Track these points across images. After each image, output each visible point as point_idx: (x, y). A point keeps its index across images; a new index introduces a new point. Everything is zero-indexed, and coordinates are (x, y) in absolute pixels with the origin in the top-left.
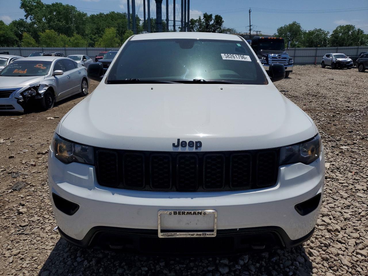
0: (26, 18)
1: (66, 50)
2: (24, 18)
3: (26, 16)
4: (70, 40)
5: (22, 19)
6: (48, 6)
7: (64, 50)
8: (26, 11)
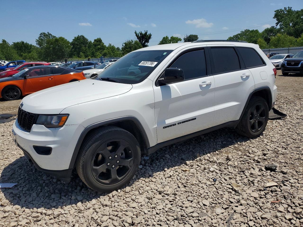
0: (277, 26)
1: (289, 49)
2: (275, 25)
3: (277, 24)
4: (296, 41)
5: (273, 27)
6: (297, 12)
7: (287, 50)
8: (277, 20)
